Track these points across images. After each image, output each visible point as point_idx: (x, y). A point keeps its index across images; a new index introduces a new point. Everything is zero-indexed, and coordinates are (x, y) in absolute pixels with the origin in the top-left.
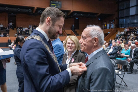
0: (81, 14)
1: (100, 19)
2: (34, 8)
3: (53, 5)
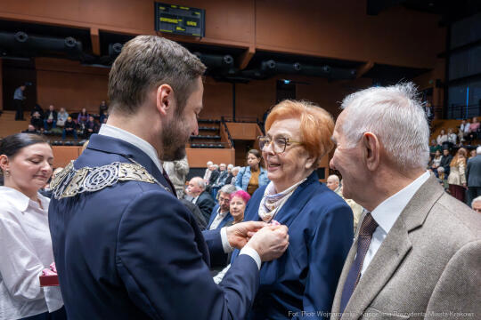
3: (167, 23)
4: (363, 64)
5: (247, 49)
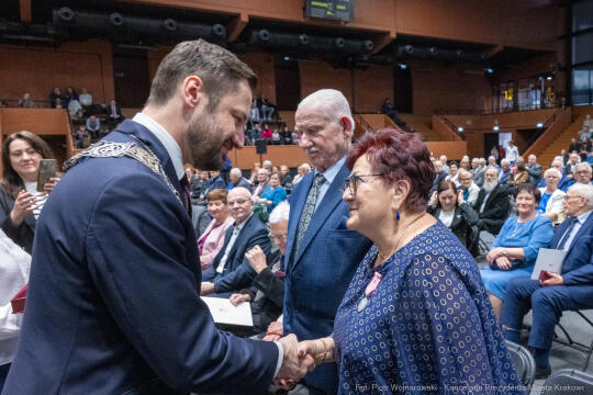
0: (431, 47)
1: (490, 71)
2: (237, 16)
3: (318, 7)
5: (388, 33)
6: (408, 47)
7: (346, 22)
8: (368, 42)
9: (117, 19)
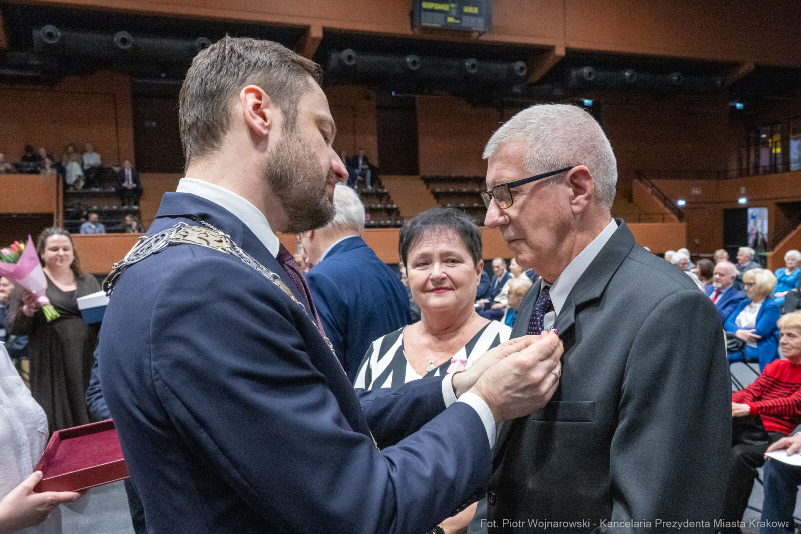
1: (739, 105)
2: (304, 30)
3: (432, 10)
4: (737, 65)
6: (586, 70)
7: (481, 33)
8: (519, 64)
9: (124, 41)
